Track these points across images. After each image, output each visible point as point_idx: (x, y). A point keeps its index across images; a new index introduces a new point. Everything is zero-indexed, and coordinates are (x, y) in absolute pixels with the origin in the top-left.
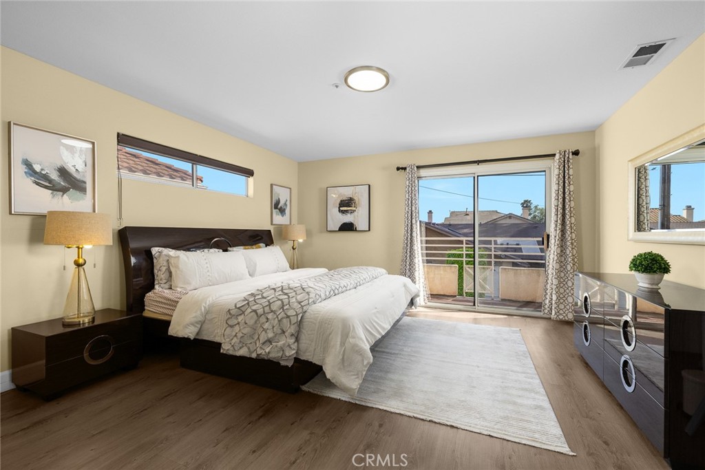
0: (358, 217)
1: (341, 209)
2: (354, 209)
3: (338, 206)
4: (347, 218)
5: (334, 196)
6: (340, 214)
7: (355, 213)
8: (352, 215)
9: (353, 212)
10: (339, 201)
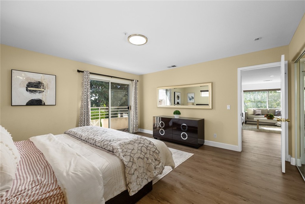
0: (47, 96)
1: (29, 89)
2: (43, 90)
3: (26, 86)
4: (36, 96)
5: (22, 78)
6: (28, 93)
7: (44, 93)
8: (41, 94)
9: (41, 92)
10: (27, 83)
